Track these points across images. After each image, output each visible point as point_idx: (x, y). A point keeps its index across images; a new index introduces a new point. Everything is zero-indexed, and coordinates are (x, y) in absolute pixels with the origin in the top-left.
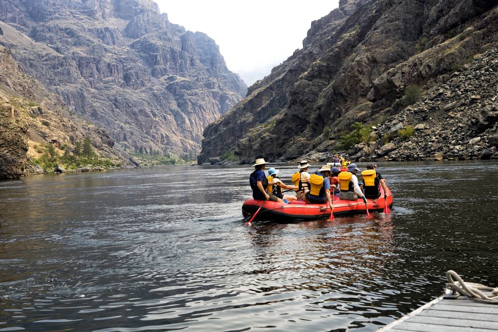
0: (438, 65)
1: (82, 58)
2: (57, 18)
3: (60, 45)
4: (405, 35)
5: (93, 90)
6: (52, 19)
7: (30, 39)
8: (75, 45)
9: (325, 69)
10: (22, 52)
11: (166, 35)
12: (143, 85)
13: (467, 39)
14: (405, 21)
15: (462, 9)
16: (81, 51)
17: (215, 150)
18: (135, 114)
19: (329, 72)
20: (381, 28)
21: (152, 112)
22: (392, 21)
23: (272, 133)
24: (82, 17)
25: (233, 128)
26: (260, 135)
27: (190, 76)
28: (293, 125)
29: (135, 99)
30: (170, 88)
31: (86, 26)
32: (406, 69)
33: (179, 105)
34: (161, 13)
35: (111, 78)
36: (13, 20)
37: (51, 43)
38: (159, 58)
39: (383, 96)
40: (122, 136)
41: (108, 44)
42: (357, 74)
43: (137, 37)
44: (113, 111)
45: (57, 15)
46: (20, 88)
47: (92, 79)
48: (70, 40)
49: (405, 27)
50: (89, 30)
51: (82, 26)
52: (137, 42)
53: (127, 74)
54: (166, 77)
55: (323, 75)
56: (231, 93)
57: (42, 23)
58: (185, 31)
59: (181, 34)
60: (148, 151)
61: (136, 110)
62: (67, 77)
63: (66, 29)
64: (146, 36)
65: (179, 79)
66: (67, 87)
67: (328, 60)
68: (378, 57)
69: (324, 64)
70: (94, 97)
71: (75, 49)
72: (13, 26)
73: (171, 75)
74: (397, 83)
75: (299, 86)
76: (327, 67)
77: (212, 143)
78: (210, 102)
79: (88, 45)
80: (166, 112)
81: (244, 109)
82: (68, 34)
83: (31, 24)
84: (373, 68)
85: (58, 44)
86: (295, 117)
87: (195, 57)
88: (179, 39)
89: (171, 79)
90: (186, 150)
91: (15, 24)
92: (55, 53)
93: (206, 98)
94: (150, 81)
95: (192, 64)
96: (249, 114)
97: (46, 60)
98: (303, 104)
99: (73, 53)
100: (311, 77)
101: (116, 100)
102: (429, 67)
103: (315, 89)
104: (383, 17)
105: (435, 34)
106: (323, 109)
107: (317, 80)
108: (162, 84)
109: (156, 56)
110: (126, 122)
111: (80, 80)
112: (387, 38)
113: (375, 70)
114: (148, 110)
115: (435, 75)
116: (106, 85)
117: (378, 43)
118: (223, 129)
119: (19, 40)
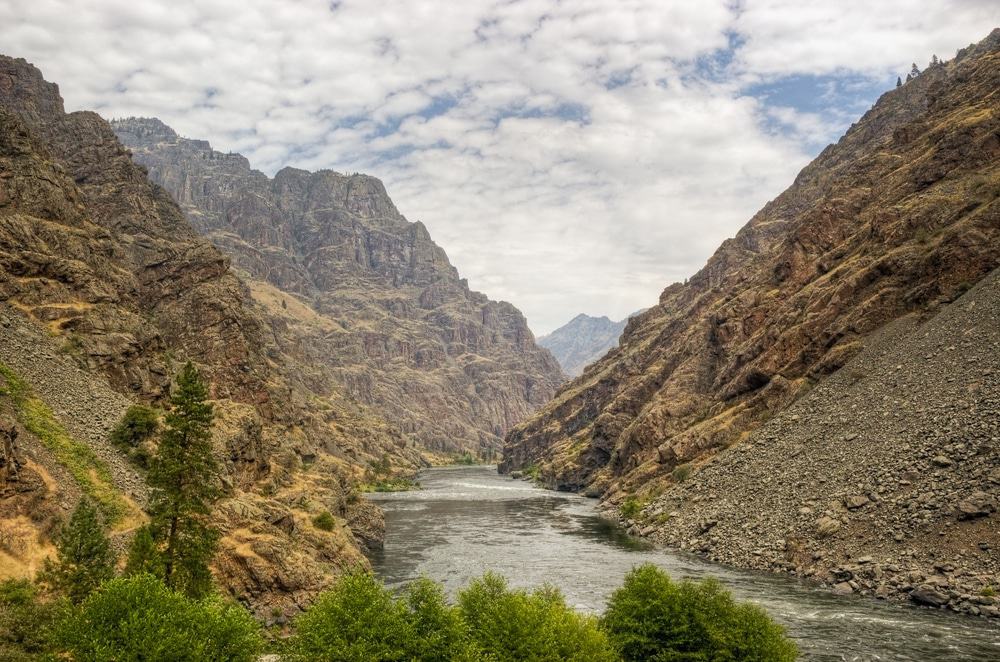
0: (713, 437)
1: (369, 334)
2: (345, 288)
3: (346, 319)
4: (699, 387)
5: (380, 372)
6: (338, 288)
7: (314, 312)
8: (362, 318)
9: (629, 404)
10: (305, 328)
11: (466, 306)
12: (437, 366)
13: (738, 416)
14: (700, 374)
15: (739, 382)
16: (369, 326)
17: (518, 459)
18: (426, 400)
19: (633, 407)
20: (677, 380)
21: (445, 398)
22: (687, 373)
23: (576, 462)
24: (371, 286)
25: (538, 437)
26: (564, 463)
27: (491, 354)
28: (596, 457)
29: (427, 383)
30: (467, 369)
31: (375, 296)
32: (685, 440)
33: (478, 390)
34: (461, 278)
35: (401, 358)
36: (296, 289)
37: (336, 316)
38: (455, 334)
39: (666, 461)
40: (411, 427)
41: (398, 317)
42: (652, 425)
43: (433, 308)
44: (401, 397)
45: (344, 284)
46: (310, 383)
47: (379, 358)
48: (357, 313)
49: (700, 380)
50: (379, 301)
51: (372, 297)
52: (432, 315)
53: (419, 353)
54: (464, 356)
55: (627, 409)
56: (539, 376)
57: (327, 293)
58: (487, 300)
59: (482, 305)
60: (441, 445)
61: (427, 395)
62: (352, 357)
63: (353, 300)
64: (442, 307)
65: (479, 359)
66: (352, 369)
67: (631, 394)
68: (672, 411)
69: (629, 398)
70: (381, 380)
71: (361, 324)
72: (295, 296)
73: (469, 354)
74: (678, 452)
75: (603, 419)
76: (631, 401)
77: (515, 450)
78: (514, 387)
79: (377, 319)
80: (462, 398)
81: (551, 416)
82: (356, 305)
83: (317, 293)
84: (667, 421)
85: (344, 317)
86: (599, 450)
87: (498, 332)
88: (479, 310)
89: (469, 358)
90: (483, 444)
91: (298, 294)
92: (340, 330)
93: (510, 383)
94: (445, 360)
95: (494, 341)
96: (556, 423)
97: (330, 337)
98: (606, 438)
99: (360, 329)
100: (616, 411)
101: (405, 384)
102: (705, 439)
103: (618, 423)
104: (680, 368)
105: (718, 400)
106: (621, 453)
107: (621, 414)
108: (460, 365)
109: (453, 331)
110: (416, 411)
111: (367, 361)
112: (682, 390)
113: (668, 424)
114: (441, 396)
115: (709, 447)
116: (395, 366)
117: (673, 396)
118: (527, 436)
119: (302, 313)
